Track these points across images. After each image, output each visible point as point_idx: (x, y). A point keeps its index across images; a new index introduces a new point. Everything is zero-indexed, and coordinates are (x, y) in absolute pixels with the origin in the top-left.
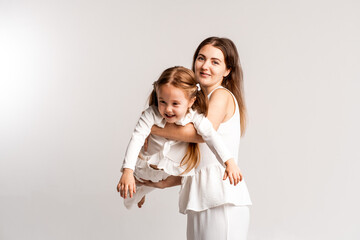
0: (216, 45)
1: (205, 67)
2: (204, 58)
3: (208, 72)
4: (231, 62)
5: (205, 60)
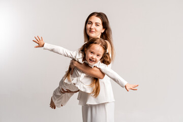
0: (97, 16)
1: (92, 28)
2: (91, 23)
3: (94, 30)
4: (105, 25)
5: (92, 24)
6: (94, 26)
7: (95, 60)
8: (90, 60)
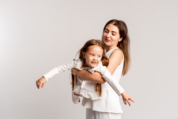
1: (108, 36)
3: (109, 39)
5: (108, 32)
6: (110, 35)
7: (96, 62)
8: (92, 62)
